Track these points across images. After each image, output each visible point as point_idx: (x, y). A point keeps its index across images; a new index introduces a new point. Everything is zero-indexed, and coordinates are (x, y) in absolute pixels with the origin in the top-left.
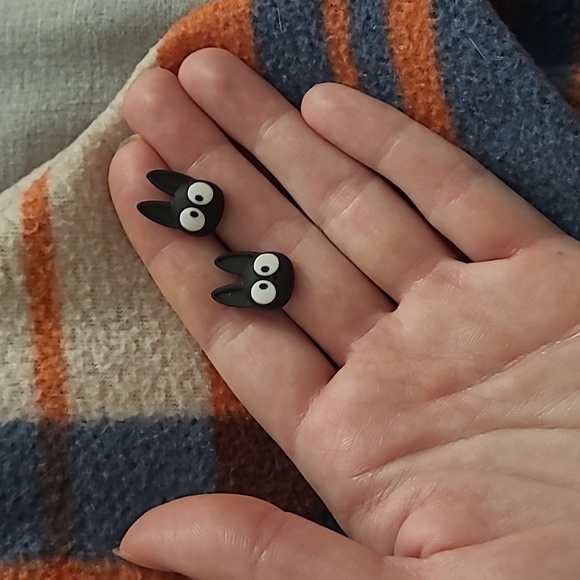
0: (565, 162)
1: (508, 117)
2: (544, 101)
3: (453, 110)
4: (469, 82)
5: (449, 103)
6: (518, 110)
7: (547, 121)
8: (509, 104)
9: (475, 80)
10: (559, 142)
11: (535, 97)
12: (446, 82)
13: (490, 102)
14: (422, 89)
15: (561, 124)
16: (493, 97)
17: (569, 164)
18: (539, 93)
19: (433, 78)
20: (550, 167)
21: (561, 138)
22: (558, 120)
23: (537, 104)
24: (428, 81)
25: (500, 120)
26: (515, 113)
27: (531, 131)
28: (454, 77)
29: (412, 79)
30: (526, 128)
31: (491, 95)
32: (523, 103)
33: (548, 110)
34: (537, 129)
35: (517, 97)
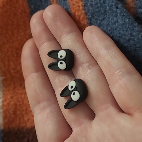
0: (125, 30)
1: (105, 16)
2: (117, 8)
3: (87, 17)
4: (92, 5)
5: (86, 14)
6: (108, 13)
7: (119, 15)
8: (105, 11)
9: (94, 3)
10: (123, 22)
11: (114, 6)
12: (85, 6)
13: (99, 11)
14: (77, 9)
15: (123, 16)
16: (100, 9)
18: (115, 5)
19: (80, 5)
20: (120, 33)
21: (124, 21)
22: (122, 14)
23: (115, 9)
24: (79, 6)
25: (103, 18)
27: (113, 20)
28: (87, 3)
29: (74, 6)
30: (112, 19)
31: (99, 8)
32: (110, 9)
33: (119, 11)
34: (115, 19)
35: (108, 7)
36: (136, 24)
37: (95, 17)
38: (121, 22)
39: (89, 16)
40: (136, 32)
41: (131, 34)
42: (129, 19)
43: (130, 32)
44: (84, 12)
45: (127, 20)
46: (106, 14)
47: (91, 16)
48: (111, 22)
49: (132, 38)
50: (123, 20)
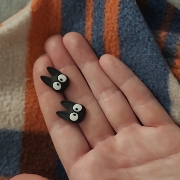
0: (151, 62)
1: (137, 44)
2: (149, 40)
3: (120, 38)
4: (126, 30)
5: (119, 36)
6: (140, 42)
7: (149, 47)
8: (138, 40)
9: (129, 30)
10: (151, 55)
11: (146, 38)
12: (120, 29)
13: (132, 38)
14: (111, 30)
15: (153, 49)
17: (153, 62)
18: (148, 37)
19: (115, 27)
20: (147, 62)
22: (152, 48)
23: (146, 41)
24: (114, 28)
25: (134, 44)
26: (139, 43)
27: (143, 49)
28: (122, 28)
29: (109, 26)
30: (142, 48)
31: (133, 36)
32: (143, 40)
33: (149, 44)
34: (145, 49)
35: (141, 38)
36: (161, 59)
37: (127, 41)
38: (149, 54)
39: (122, 38)
40: (160, 65)
41: (156, 66)
42: (157, 53)
43: (155, 65)
44: (117, 34)
45: (155, 54)
46: (138, 43)
47: (123, 39)
48: (141, 51)
49: (156, 69)
50: (151, 53)
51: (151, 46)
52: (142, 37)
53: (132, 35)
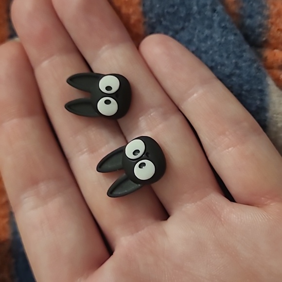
0: (225, 55)
1: (187, 24)
2: (214, 11)
5: (144, 14)
6: (194, 18)
7: (216, 25)
8: (189, 15)
10: (223, 40)
11: (208, 7)
13: (175, 13)
15: (225, 28)
16: (178, 9)
17: (228, 57)
18: (211, 5)
21: (224, 38)
22: (223, 25)
23: (208, 13)
25: (181, 27)
26: (192, 21)
27: (203, 33)
30: (199, 31)
31: (176, 8)
32: (199, 13)
33: (216, 18)
34: (207, 32)
35: (195, 8)
36: (247, 47)
37: (164, 23)
38: (218, 40)
39: (151, 18)
40: (245, 61)
41: (236, 64)
42: (235, 34)
43: (234, 61)
44: (141, 9)
45: (232, 38)
46: (189, 21)
47: (154, 20)
48: (198, 36)
49: (238, 71)
50: (222, 37)
51: (220, 23)
52: (198, 5)
53: (173, 6)
